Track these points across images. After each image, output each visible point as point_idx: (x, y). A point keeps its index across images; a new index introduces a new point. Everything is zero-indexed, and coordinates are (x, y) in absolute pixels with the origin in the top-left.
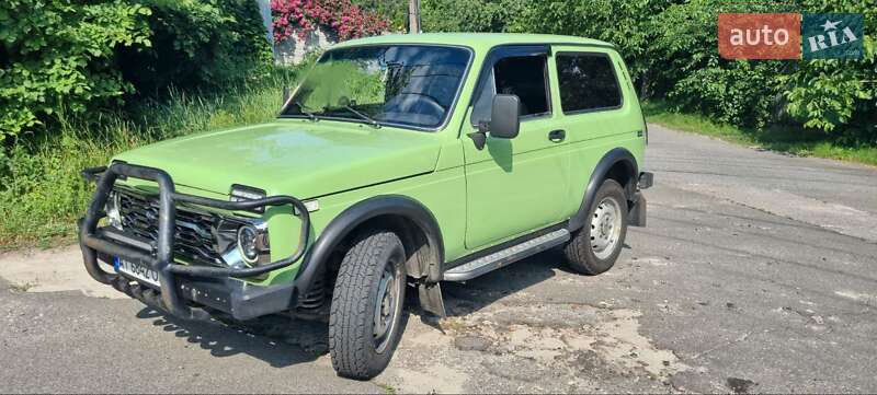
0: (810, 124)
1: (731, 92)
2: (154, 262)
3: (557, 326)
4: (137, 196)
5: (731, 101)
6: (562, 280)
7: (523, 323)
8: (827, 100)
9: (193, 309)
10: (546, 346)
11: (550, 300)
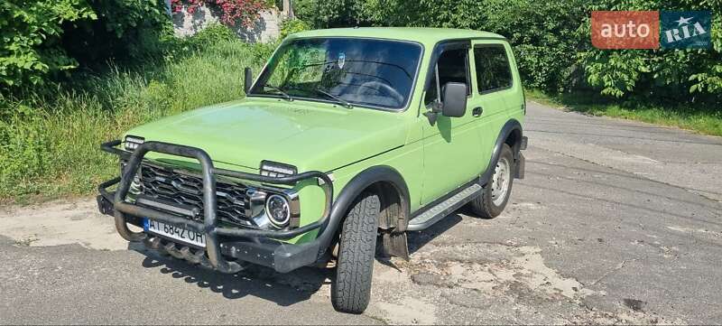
0: (605, 91)
1: (541, 64)
2: (201, 226)
3: (482, 262)
4: (160, 168)
5: (540, 71)
6: (469, 223)
7: (457, 260)
8: (618, 73)
9: (230, 263)
10: (481, 278)
11: (468, 240)
